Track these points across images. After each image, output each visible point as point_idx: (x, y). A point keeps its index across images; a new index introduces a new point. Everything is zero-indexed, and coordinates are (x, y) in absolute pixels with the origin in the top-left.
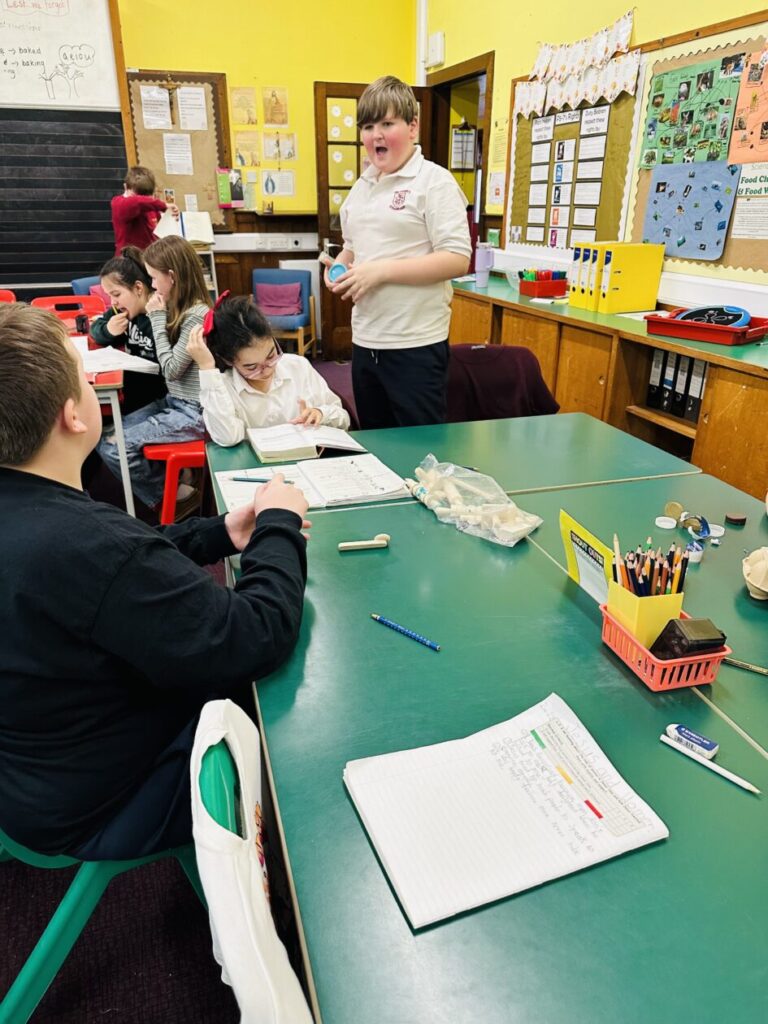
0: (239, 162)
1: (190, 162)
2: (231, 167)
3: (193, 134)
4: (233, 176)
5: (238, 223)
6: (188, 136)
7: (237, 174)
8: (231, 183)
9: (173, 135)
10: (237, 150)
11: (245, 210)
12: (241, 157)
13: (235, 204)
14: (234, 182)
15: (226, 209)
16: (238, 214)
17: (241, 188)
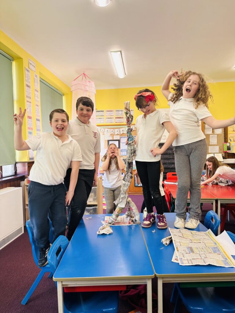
0: (230, 141)
1: (216, 141)
2: (228, 142)
3: (218, 135)
4: (228, 144)
5: (228, 156)
6: (216, 135)
7: (229, 144)
8: (227, 146)
9: (212, 135)
10: (229, 138)
11: (231, 153)
12: (230, 139)
13: (228, 151)
14: (228, 146)
15: (225, 153)
16: (229, 154)
17: (230, 147)
